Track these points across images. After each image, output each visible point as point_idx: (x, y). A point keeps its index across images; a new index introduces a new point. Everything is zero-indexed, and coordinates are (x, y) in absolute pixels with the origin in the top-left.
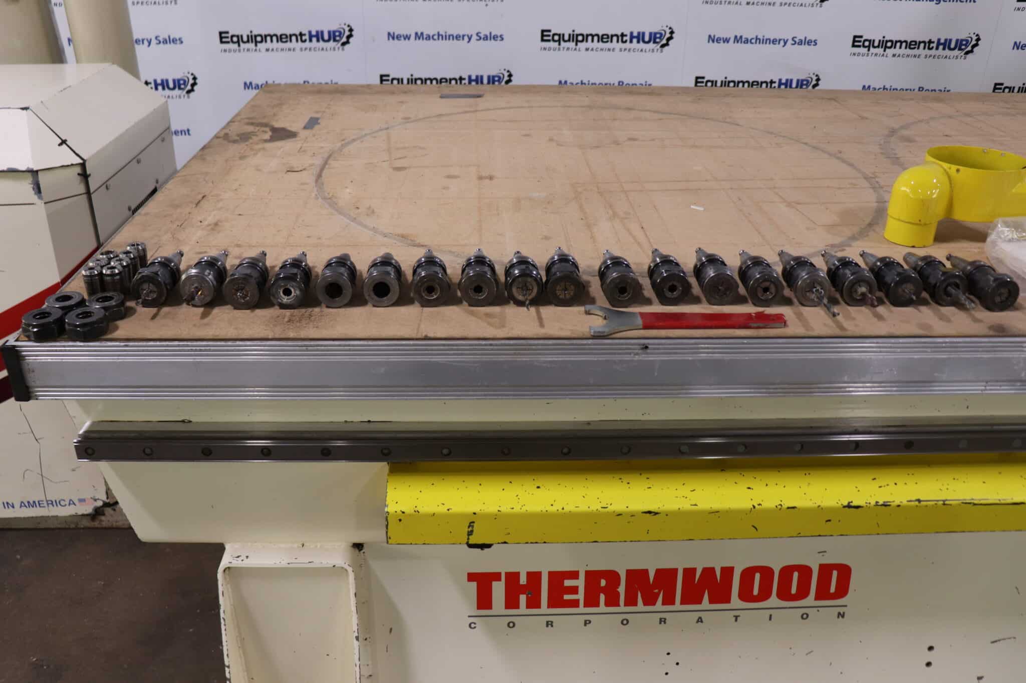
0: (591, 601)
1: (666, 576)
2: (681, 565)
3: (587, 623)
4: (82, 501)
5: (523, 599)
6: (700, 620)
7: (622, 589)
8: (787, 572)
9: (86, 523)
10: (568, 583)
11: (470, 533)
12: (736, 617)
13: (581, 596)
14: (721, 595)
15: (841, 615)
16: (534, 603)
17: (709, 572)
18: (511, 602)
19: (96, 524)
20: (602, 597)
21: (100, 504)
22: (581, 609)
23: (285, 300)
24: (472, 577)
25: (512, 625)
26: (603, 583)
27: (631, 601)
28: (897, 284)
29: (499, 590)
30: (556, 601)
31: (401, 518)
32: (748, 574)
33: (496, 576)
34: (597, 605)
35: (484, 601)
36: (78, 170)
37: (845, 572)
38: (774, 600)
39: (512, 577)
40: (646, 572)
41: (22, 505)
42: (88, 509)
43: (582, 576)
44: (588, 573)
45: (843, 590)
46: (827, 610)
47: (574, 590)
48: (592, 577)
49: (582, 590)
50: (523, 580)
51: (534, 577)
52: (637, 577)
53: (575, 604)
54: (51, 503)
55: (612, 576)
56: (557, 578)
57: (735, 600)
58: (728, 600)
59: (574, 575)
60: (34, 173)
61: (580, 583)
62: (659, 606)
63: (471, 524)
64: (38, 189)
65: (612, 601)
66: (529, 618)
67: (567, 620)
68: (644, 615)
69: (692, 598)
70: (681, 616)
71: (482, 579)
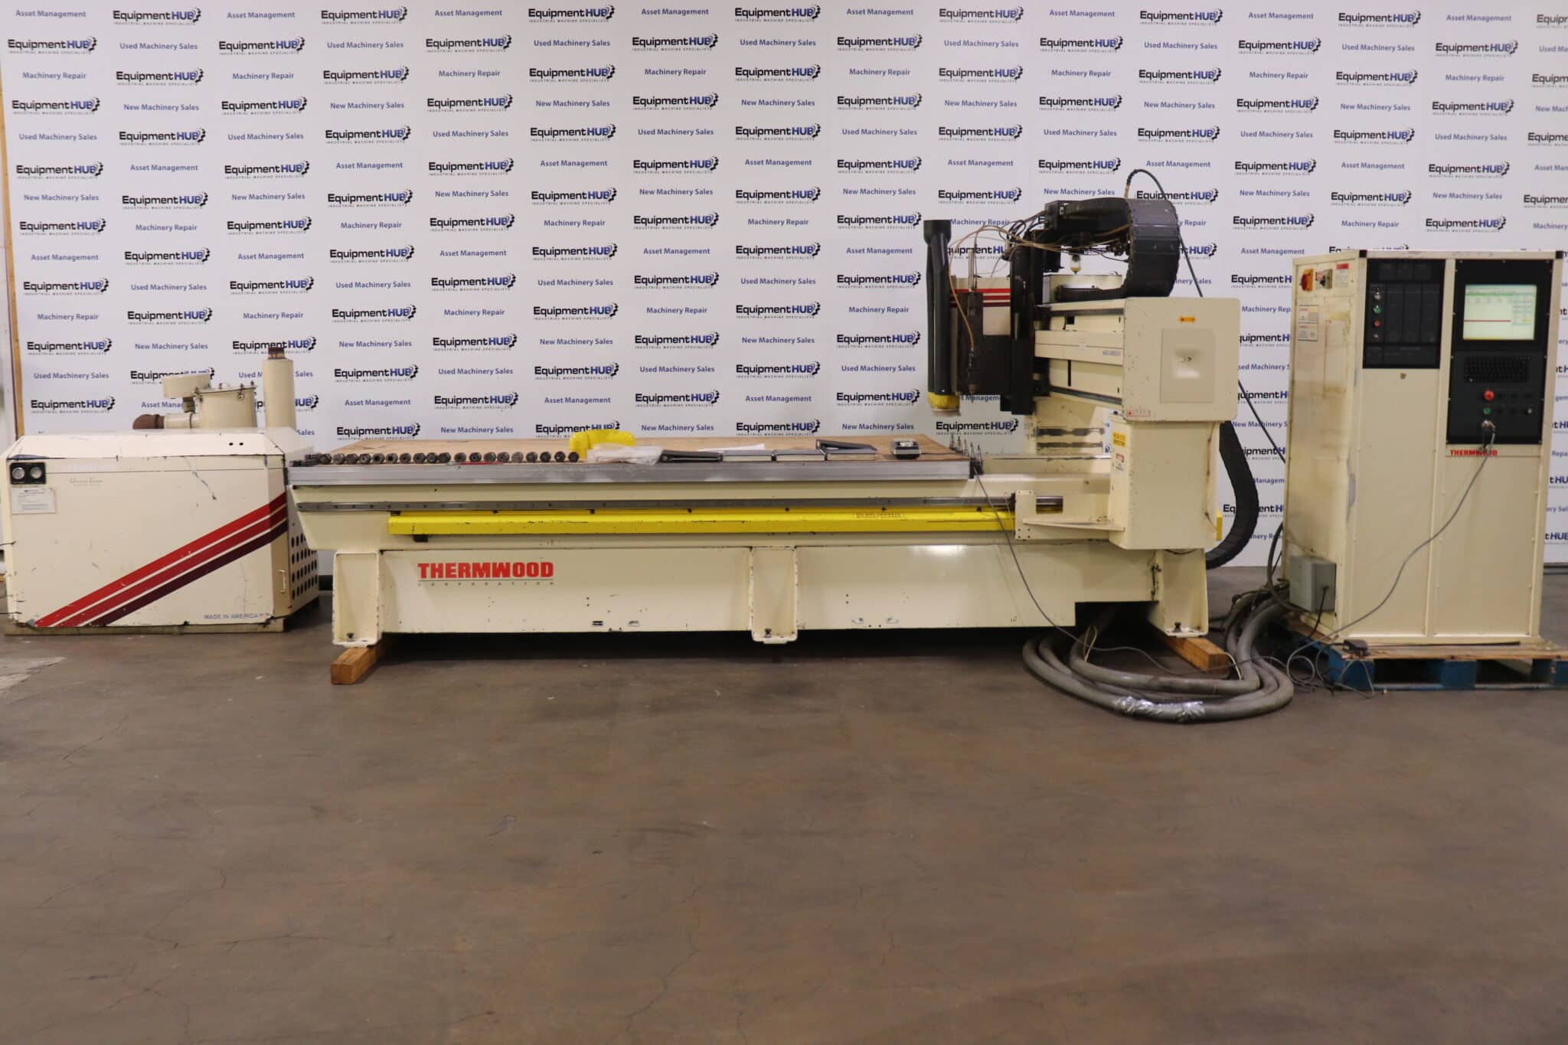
0: (461, 575)
1: (486, 566)
2: (491, 562)
3: (460, 584)
4: (261, 615)
5: (437, 574)
6: (500, 584)
7: (471, 571)
8: (529, 565)
9: (260, 629)
10: (453, 568)
11: (413, 530)
12: (513, 583)
13: (457, 573)
14: (506, 574)
15: (551, 583)
17: (501, 565)
18: (433, 576)
19: (265, 630)
20: (464, 574)
21: (269, 617)
22: (457, 579)
23: (363, 461)
24: (420, 565)
25: (433, 584)
26: (465, 568)
27: (474, 576)
29: (429, 570)
30: (449, 575)
31: (392, 524)
32: (515, 565)
33: (427, 565)
34: (463, 577)
35: (424, 575)
36: (281, 458)
37: (551, 566)
38: (526, 577)
39: (433, 565)
40: (478, 564)
41: (233, 617)
42: (263, 620)
43: (457, 565)
45: (551, 573)
46: (545, 581)
47: (454, 571)
48: (461, 565)
49: (457, 570)
50: (437, 567)
51: (441, 565)
52: (476, 566)
53: (454, 576)
54: (246, 616)
55: (467, 565)
56: (449, 565)
57: (512, 576)
58: (509, 576)
59: (454, 565)
60: (265, 455)
61: (457, 568)
62: (484, 578)
63: (413, 527)
64: (266, 463)
65: (468, 575)
66: (440, 583)
67: (453, 583)
68: (480, 582)
69: (496, 575)
70: (493, 582)
71: (423, 567)
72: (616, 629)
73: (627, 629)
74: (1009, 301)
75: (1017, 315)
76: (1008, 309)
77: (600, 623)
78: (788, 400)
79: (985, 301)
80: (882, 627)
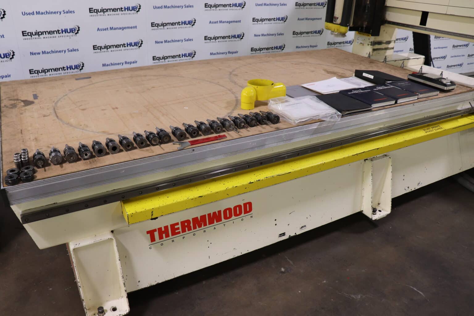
0: (184, 231)
1: (203, 217)
2: (206, 213)
3: (183, 238)
5: (164, 235)
6: (215, 228)
7: (192, 225)
8: (235, 208)
10: (176, 227)
11: (152, 215)
12: (224, 225)
13: (180, 230)
14: (219, 220)
15: (252, 217)
16: (167, 236)
17: (214, 213)
18: (161, 238)
20: (187, 229)
22: (181, 234)
23: (86, 157)
24: (148, 232)
25: (162, 245)
26: (186, 224)
27: (195, 228)
28: (251, 121)
29: (156, 234)
30: (174, 233)
31: (132, 215)
32: (225, 211)
33: (155, 230)
34: (185, 231)
35: (153, 239)
37: (250, 204)
38: (233, 217)
39: (160, 229)
40: (197, 218)
43: (180, 223)
44: (181, 222)
45: (251, 210)
46: (248, 216)
47: (178, 229)
48: (183, 223)
49: (180, 228)
50: (163, 229)
51: (166, 227)
52: (195, 220)
53: (179, 233)
55: (188, 221)
56: (173, 226)
57: (223, 220)
58: (221, 220)
59: (177, 224)
61: (180, 226)
62: (203, 227)
63: (152, 212)
65: (190, 229)
66: (166, 241)
67: (178, 238)
68: (199, 231)
69: (211, 222)
70: (209, 228)
71: (151, 233)
72: (293, 234)
73: (299, 232)
77: (284, 234)
78: (230, 22)
80: (416, 189)
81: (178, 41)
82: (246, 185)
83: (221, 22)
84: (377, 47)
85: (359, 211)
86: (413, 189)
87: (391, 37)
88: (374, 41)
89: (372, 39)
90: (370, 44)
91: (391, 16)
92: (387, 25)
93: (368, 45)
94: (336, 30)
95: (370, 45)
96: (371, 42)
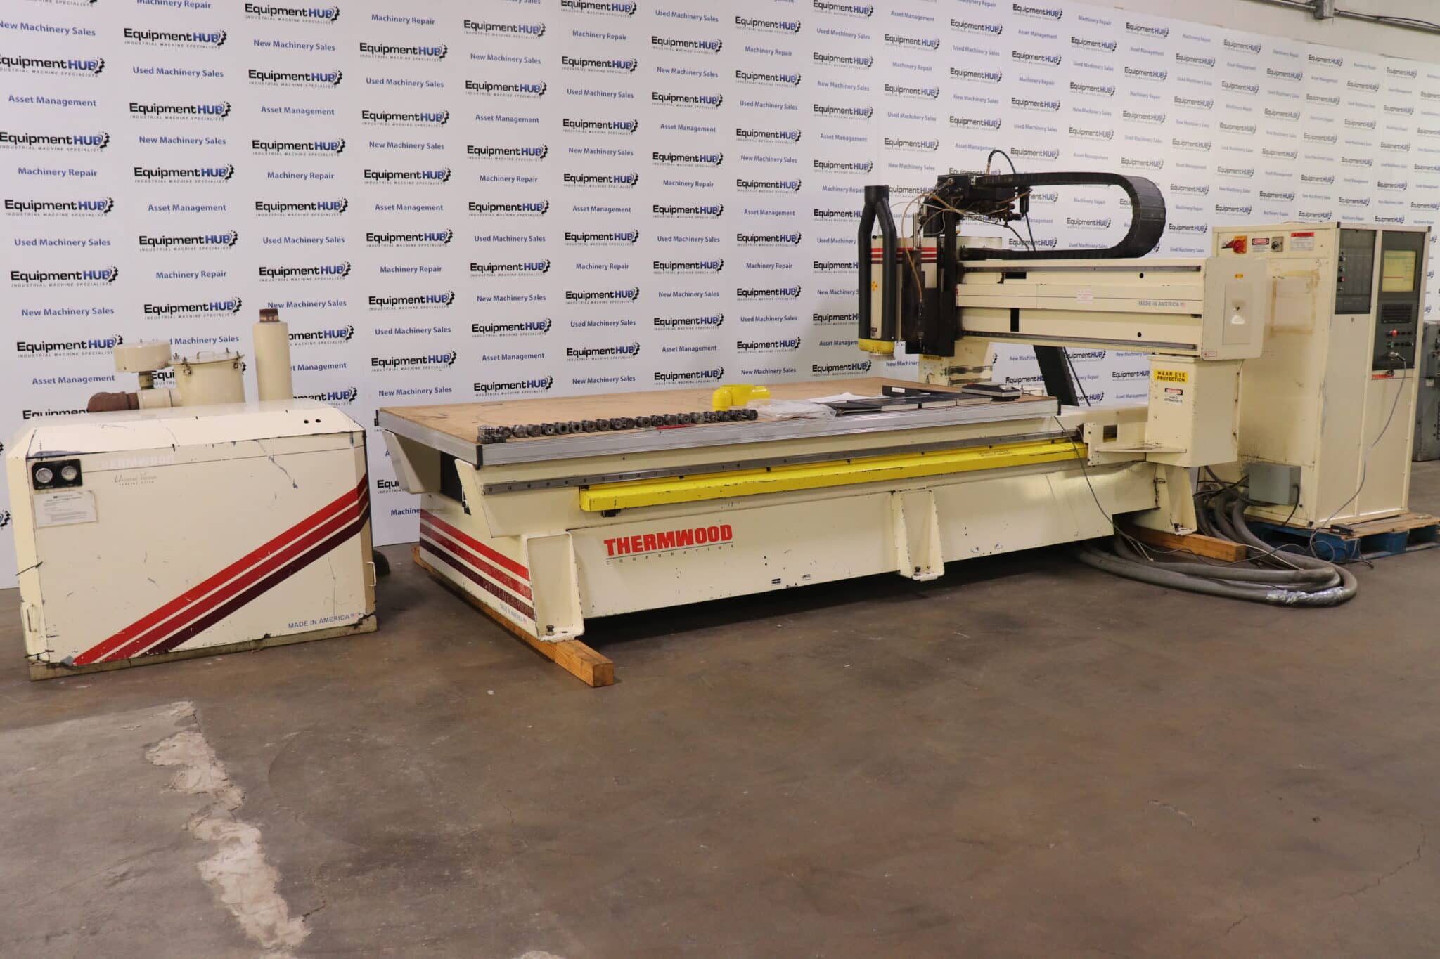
0: (647, 548)
1: (670, 534)
2: (675, 530)
3: (647, 557)
4: (353, 615)
5: (624, 549)
6: (685, 552)
7: (656, 542)
8: (710, 529)
9: (351, 631)
10: (638, 541)
11: (615, 505)
12: (697, 550)
13: (643, 546)
14: (690, 542)
15: (732, 546)
16: (628, 551)
17: (684, 532)
18: (620, 552)
19: (357, 631)
20: (651, 546)
21: (362, 616)
22: (644, 551)
23: (550, 432)
24: (606, 542)
25: (621, 561)
26: (650, 540)
27: (660, 547)
28: (723, 415)
29: (615, 545)
30: (636, 550)
32: (697, 531)
33: (613, 541)
34: (649, 549)
35: (611, 552)
36: (361, 434)
37: (729, 527)
38: (708, 542)
39: (619, 540)
40: (663, 534)
41: (321, 621)
42: (355, 621)
43: (642, 537)
44: (645, 536)
45: (730, 536)
46: (726, 545)
47: (640, 544)
48: (646, 537)
49: (643, 544)
50: (623, 541)
51: (627, 539)
52: (661, 535)
53: (641, 550)
54: (336, 618)
55: (652, 536)
56: (634, 539)
57: (696, 544)
58: (692, 543)
59: (639, 537)
60: (351, 432)
61: (642, 540)
62: (670, 548)
64: (352, 441)
65: (654, 548)
66: (628, 558)
67: (640, 556)
68: (666, 552)
69: (681, 544)
70: (678, 551)
71: (609, 543)
72: (792, 585)
73: (801, 583)
74: (935, 258)
75: (943, 270)
76: (934, 265)
77: (777, 581)
78: (697, 349)
79: (923, 259)
80: (992, 554)
81: (611, 380)
82: (722, 487)
83: (682, 349)
84: (956, 377)
85: (894, 570)
86: (987, 554)
87: (983, 360)
88: (949, 367)
89: (946, 362)
90: (944, 372)
91: (970, 323)
92: (966, 338)
93: (941, 374)
94: (875, 350)
95: (944, 376)
96: (945, 370)
